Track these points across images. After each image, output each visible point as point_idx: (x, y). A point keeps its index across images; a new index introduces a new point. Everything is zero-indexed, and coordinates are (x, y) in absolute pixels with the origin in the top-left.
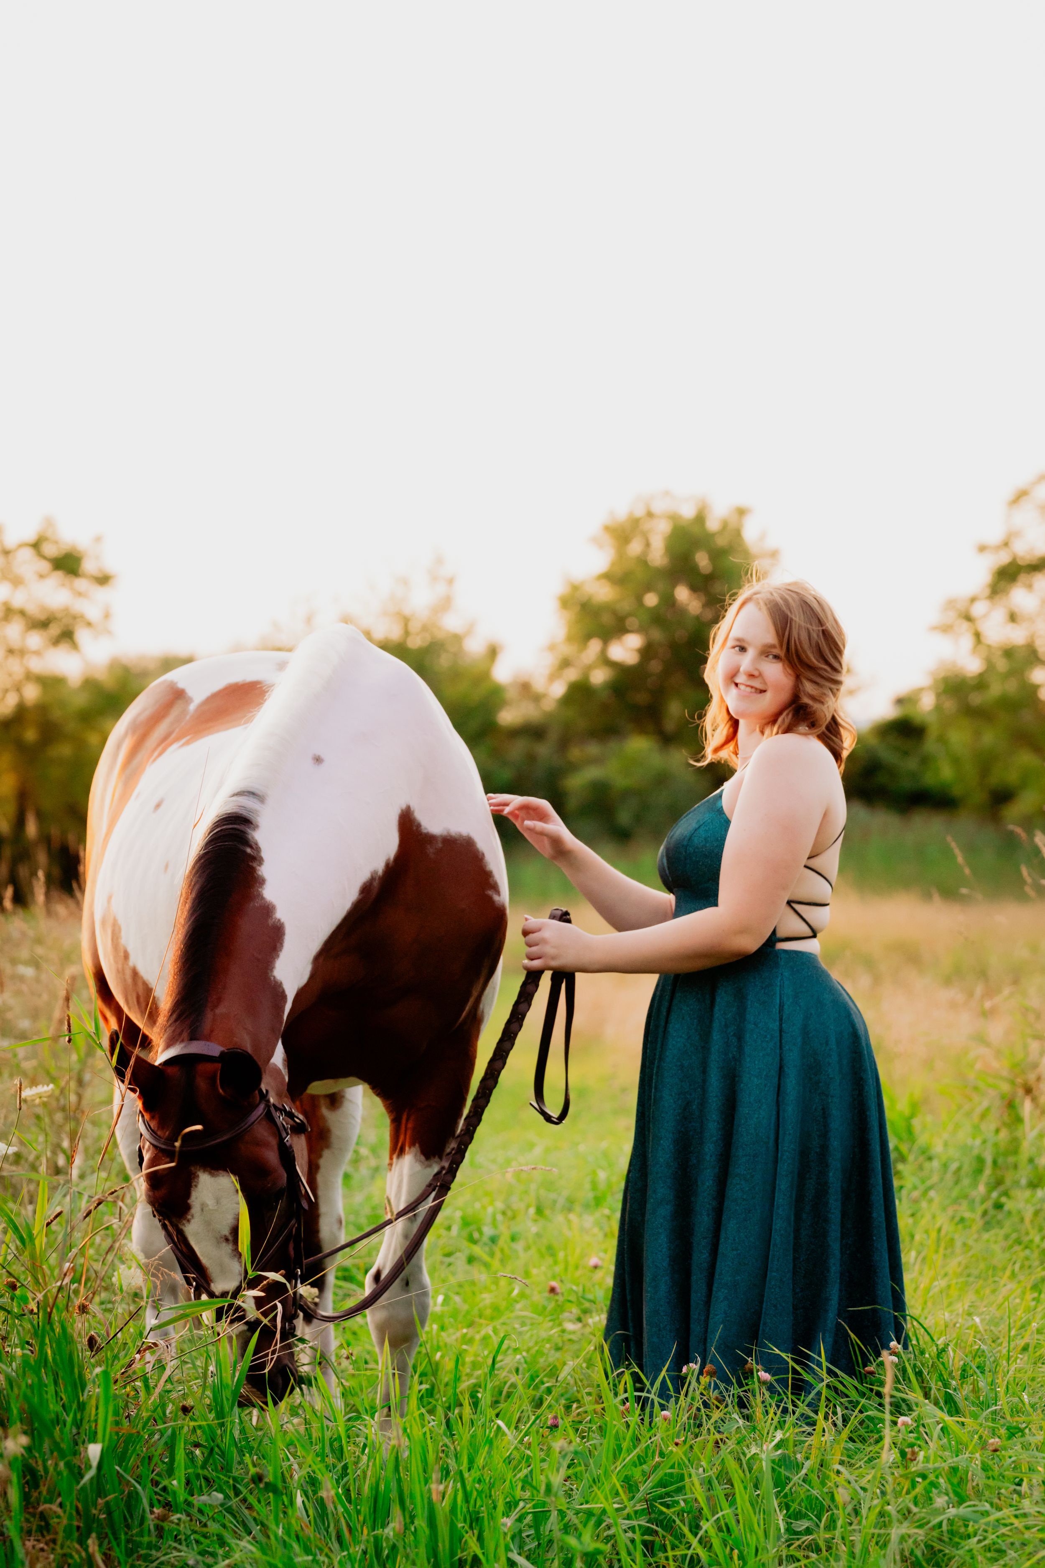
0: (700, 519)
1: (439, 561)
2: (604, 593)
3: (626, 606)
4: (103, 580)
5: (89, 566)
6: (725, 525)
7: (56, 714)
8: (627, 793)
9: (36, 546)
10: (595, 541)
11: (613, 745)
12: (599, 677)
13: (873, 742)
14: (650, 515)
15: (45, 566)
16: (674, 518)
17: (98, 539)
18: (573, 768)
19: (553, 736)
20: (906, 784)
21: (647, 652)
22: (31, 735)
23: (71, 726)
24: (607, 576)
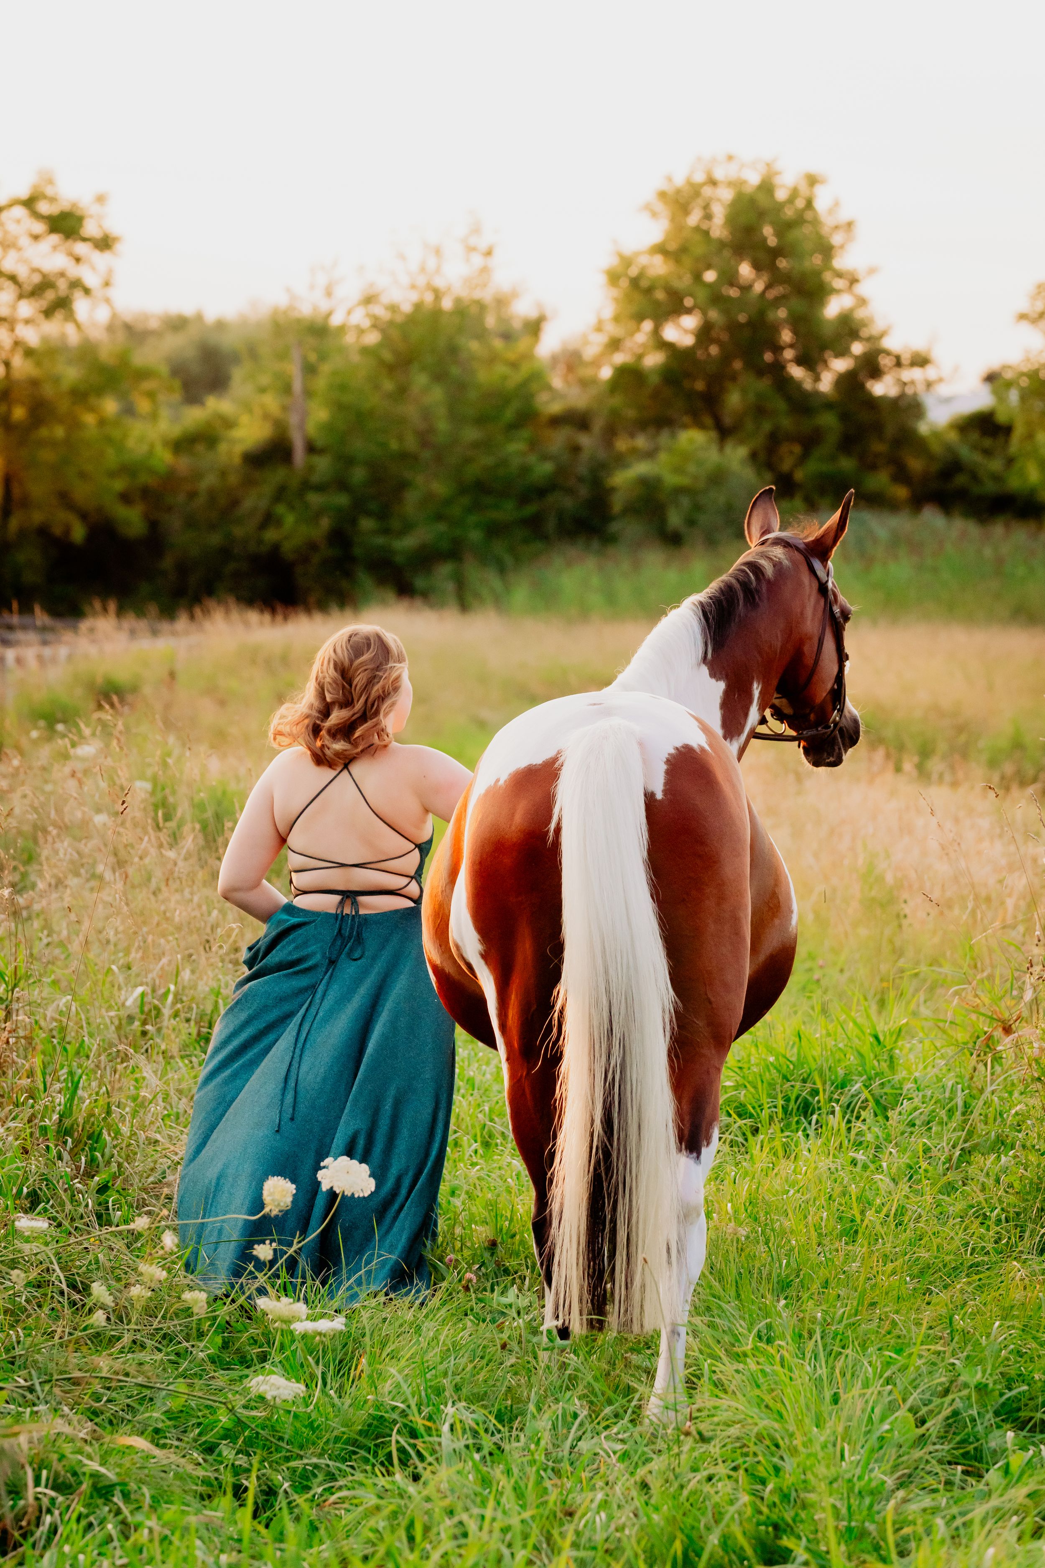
0: (767, 187)
1: (476, 230)
2: (659, 267)
3: (684, 282)
4: (105, 243)
5: (90, 229)
6: (794, 193)
7: (48, 391)
8: (680, 491)
9: (29, 203)
10: (648, 208)
11: (664, 438)
12: (654, 360)
13: (953, 437)
14: (713, 182)
15: (39, 227)
16: (737, 184)
17: (101, 199)
18: (621, 461)
19: (598, 425)
20: (990, 487)
21: (704, 334)
22: (19, 413)
23: (64, 406)
24: (661, 249)
